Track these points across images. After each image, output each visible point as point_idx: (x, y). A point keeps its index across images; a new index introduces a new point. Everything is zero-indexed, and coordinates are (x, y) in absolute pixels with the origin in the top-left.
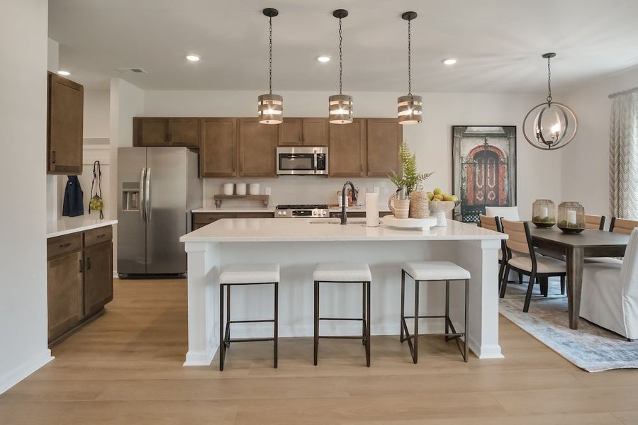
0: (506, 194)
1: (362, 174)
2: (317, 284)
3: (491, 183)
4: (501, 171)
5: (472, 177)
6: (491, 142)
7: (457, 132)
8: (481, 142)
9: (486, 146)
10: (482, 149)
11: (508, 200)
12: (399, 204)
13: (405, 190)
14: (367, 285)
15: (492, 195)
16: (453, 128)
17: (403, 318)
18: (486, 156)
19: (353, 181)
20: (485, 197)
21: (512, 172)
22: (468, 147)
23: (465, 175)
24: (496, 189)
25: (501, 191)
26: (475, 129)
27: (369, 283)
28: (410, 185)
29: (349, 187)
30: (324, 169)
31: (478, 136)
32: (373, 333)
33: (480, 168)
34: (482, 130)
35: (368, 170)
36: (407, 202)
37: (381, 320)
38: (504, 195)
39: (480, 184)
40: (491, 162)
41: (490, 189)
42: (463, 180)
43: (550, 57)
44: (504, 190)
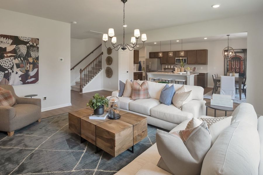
0: (243, 70)
3: (238, 66)
4: (241, 62)
5: (231, 65)
6: (238, 54)
8: (234, 54)
9: (236, 55)
10: (234, 56)
11: (244, 72)
15: (238, 70)
16: (225, 50)
18: (236, 58)
23: (228, 64)
24: (240, 68)
33: (234, 62)
36: (180, 69)
39: (234, 67)
40: (238, 61)
41: (237, 68)
42: (228, 65)
43: (228, 35)
44: (242, 69)
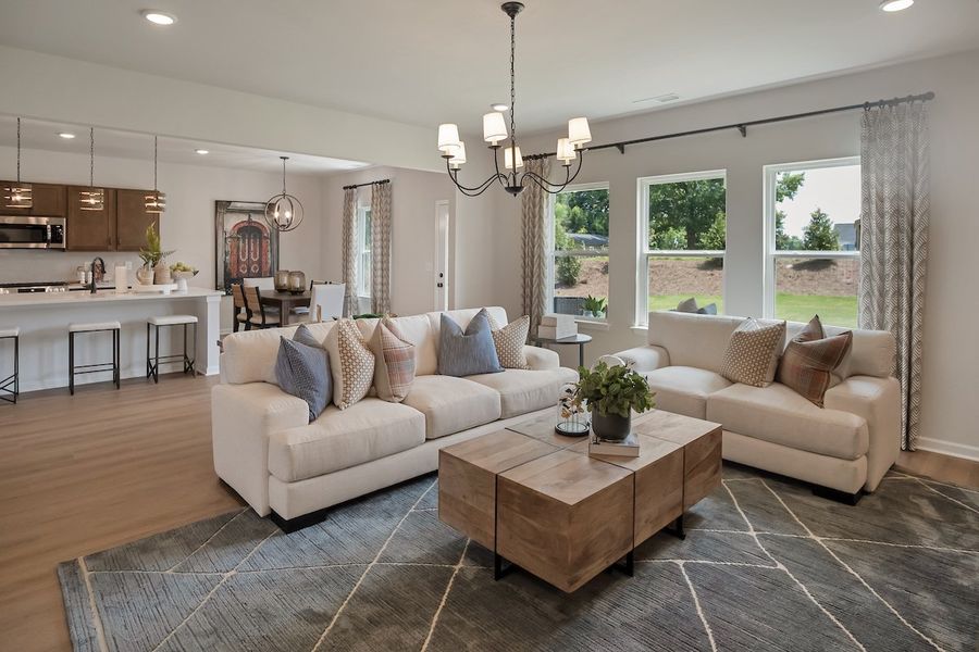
0: (269, 266)
1: (110, 247)
2: (71, 335)
3: (255, 257)
4: (264, 244)
5: (235, 251)
6: (255, 218)
7: (221, 207)
8: (245, 218)
9: (250, 221)
10: (246, 224)
11: (270, 272)
12: (145, 274)
13: (151, 263)
14: (116, 332)
15: (255, 268)
16: (217, 202)
17: (148, 359)
18: (249, 231)
19: (102, 255)
20: (249, 269)
21: (275, 247)
22: (232, 222)
23: (228, 249)
24: (260, 262)
25: (264, 264)
26: (239, 205)
27: (118, 330)
28: (155, 261)
29: (98, 262)
30: (61, 242)
31: (241, 211)
32: (122, 376)
33: (244, 242)
34: (246, 206)
35: (118, 243)
36: (152, 273)
37: (130, 366)
38: (266, 268)
39: (244, 257)
40: (255, 237)
41: (253, 263)
42: (226, 254)
43: (285, 158)
44: (267, 263)
